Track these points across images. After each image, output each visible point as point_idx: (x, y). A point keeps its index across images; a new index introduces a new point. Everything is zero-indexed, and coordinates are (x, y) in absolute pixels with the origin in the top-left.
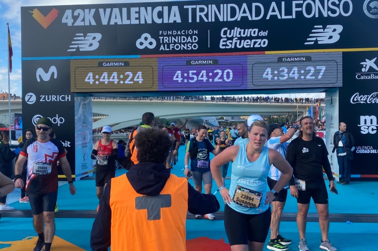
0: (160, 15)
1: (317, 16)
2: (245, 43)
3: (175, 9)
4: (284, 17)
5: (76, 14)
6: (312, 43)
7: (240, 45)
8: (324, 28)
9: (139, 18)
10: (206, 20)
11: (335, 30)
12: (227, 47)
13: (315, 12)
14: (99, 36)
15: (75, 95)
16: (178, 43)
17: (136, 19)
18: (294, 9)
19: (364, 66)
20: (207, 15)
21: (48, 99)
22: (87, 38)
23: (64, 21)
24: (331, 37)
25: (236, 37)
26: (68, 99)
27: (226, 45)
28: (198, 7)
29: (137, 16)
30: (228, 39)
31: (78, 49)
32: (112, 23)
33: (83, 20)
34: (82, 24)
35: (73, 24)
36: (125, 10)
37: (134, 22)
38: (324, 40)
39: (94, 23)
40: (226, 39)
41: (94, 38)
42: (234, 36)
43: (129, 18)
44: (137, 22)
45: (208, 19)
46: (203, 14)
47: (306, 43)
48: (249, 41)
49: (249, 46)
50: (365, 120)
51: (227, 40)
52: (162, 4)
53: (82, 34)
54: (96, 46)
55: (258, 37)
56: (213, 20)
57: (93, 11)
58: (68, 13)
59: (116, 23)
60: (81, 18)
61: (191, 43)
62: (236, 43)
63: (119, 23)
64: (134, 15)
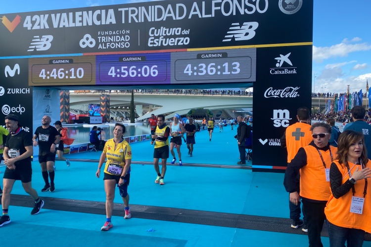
0: (99, 17)
1: (234, 14)
2: (170, 42)
3: (111, 12)
4: (204, 16)
5: (34, 19)
6: (230, 40)
7: (165, 43)
8: (241, 25)
9: (81, 21)
10: (137, 21)
11: (251, 27)
12: (154, 45)
13: (232, 10)
14: (51, 38)
15: (34, 88)
16: (113, 42)
17: (80, 22)
18: (214, 8)
19: (279, 61)
20: (137, 17)
21: (13, 92)
22: (42, 40)
23: (25, 25)
24: (247, 34)
25: (162, 35)
26: (28, 92)
27: (154, 43)
28: (130, 9)
29: (80, 19)
30: (156, 37)
31: (35, 49)
32: (61, 26)
33: (39, 24)
34: (38, 28)
35: (32, 28)
36: (71, 14)
37: (78, 24)
38: (241, 37)
39: (47, 27)
40: (153, 38)
41: (47, 40)
42: (161, 35)
43: (74, 21)
44: (80, 24)
45: (138, 20)
46: (134, 16)
47: (224, 41)
48: (173, 39)
49: (173, 44)
50: (278, 114)
51: (155, 39)
52: (101, 8)
53: (38, 37)
54: (49, 46)
55: (181, 36)
56: (143, 21)
57: (47, 16)
58: (28, 18)
59: (64, 26)
60: (37, 23)
61: (124, 42)
62: (162, 42)
63: (67, 26)
64: (78, 19)
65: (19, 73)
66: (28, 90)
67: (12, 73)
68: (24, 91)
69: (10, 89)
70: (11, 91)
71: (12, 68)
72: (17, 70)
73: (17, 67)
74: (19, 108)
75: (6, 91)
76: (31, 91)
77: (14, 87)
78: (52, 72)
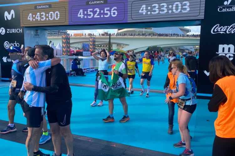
50: (224, 49)
65: (14, 17)
66: (21, 30)
67: (9, 18)
68: (18, 31)
69: (9, 30)
70: (9, 31)
71: (9, 14)
72: (13, 15)
73: (12, 12)
74: (16, 44)
75: (6, 31)
76: (23, 31)
77: (11, 28)
78: (37, 16)
